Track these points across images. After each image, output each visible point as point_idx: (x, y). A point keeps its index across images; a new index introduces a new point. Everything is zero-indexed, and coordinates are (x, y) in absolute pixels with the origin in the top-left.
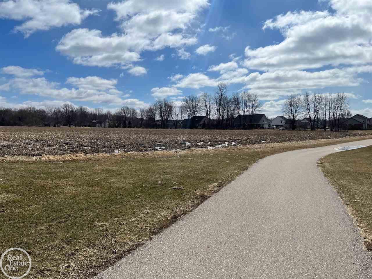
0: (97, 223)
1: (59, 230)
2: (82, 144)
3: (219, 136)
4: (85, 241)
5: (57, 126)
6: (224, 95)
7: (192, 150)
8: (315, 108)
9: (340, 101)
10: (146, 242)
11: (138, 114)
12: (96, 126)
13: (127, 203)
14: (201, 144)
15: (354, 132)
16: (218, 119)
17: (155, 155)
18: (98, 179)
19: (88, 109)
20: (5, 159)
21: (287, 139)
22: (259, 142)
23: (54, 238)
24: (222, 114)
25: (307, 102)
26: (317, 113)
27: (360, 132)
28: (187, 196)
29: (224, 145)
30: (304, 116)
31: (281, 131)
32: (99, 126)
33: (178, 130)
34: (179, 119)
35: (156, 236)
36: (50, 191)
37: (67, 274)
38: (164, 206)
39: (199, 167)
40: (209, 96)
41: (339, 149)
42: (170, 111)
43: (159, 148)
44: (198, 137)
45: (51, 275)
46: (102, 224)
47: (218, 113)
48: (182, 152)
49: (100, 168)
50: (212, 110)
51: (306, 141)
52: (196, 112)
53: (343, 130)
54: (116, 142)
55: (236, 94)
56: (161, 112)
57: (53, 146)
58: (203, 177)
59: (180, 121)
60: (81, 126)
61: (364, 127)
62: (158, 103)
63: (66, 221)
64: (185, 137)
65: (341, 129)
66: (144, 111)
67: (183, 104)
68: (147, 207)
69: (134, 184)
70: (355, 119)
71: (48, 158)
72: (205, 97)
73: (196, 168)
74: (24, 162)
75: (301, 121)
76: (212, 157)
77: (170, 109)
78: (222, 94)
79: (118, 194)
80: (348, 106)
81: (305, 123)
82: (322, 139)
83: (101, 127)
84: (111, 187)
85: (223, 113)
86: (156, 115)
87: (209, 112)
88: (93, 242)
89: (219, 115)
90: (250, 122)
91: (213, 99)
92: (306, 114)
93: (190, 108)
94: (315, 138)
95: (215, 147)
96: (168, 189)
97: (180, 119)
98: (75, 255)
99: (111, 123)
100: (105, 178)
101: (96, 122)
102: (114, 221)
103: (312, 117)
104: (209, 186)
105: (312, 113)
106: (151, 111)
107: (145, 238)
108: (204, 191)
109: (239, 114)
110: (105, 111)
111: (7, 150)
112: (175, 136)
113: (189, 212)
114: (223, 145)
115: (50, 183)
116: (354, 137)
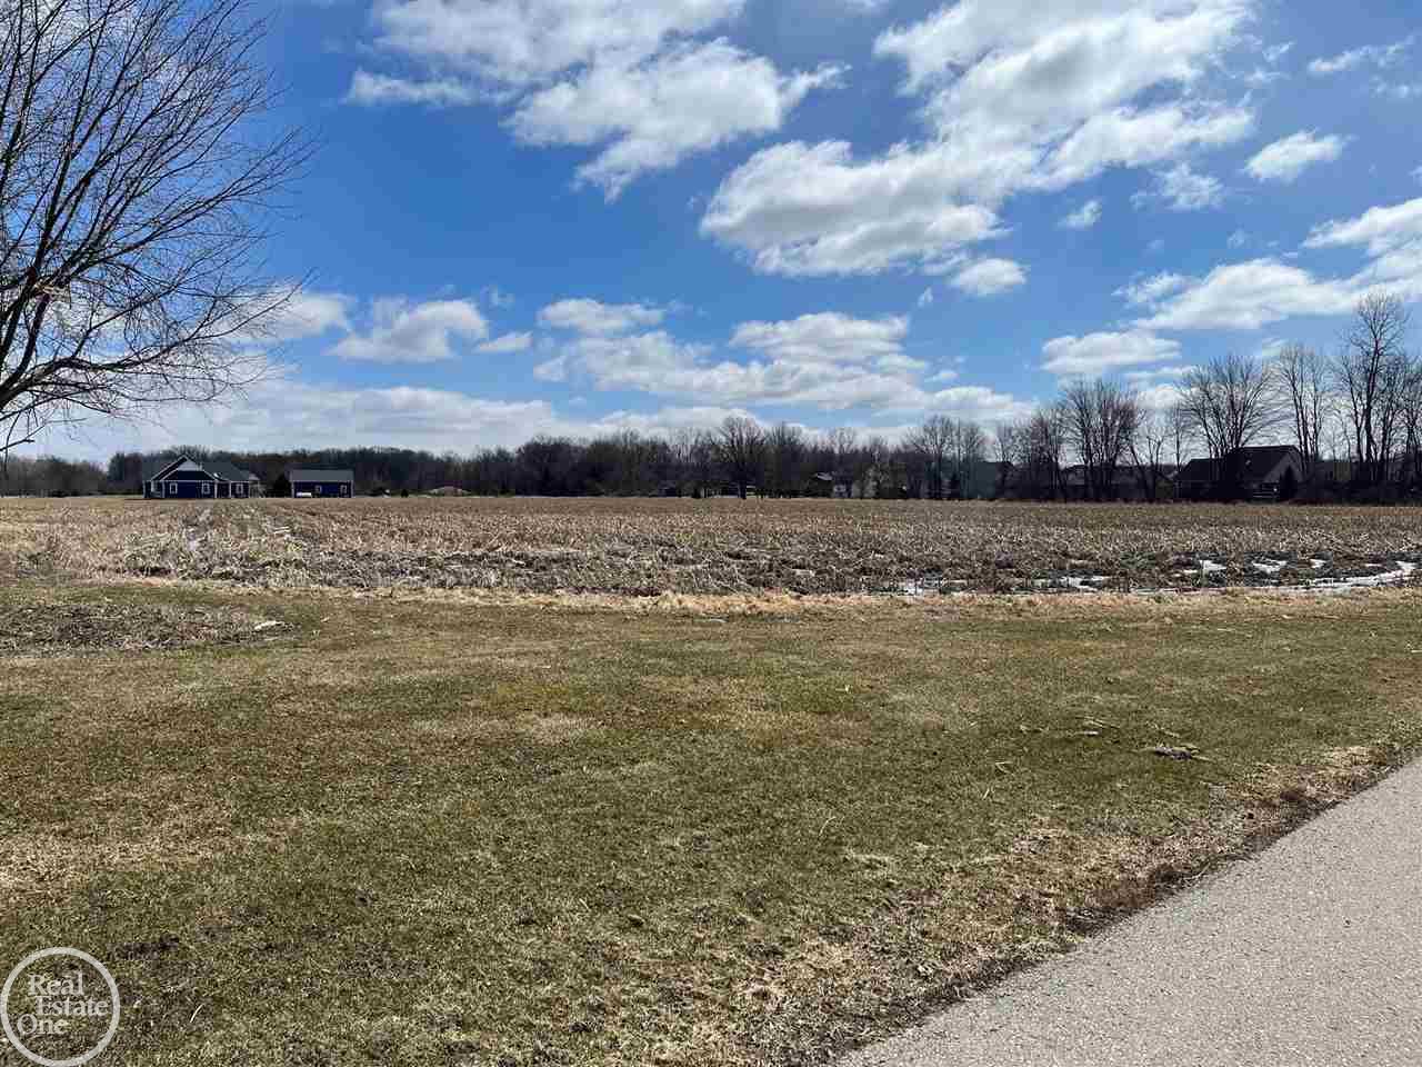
0: (852, 854)
1: (726, 859)
2: (785, 557)
3: (1365, 535)
4: (813, 913)
5: (702, 494)
6: (1391, 350)
7: (1231, 593)
10: (1046, 956)
11: (988, 447)
12: (833, 495)
13: (961, 792)
14: (1277, 568)
16: (1361, 457)
17: (1063, 609)
18: (847, 689)
19: (805, 431)
20: (556, 600)
23: (712, 884)
24: (1378, 434)
28: (1220, 791)
29: (1393, 574)
32: (841, 495)
33: (1163, 506)
34: (1163, 463)
35: (1088, 940)
36: (689, 717)
37: (758, 1022)
38: (1115, 819)
39: (1272, 669)
40: (1312, 357)
42: (1127, 428)
43: (1080, 580)
44: (1257, 539)
45: (707, 1014)
46: (870, 860)
48: (1185, 600)
49: (853, 646)
50: (1327, 417)
52: (1249, 431)
54: (905, 554)
56: (1085, 432)
57: (694, 562)
58: (1292, 714)
59: (1169, 468)
60: (779, 493)
62: (1074, 398)
63: (747, 830)
64: (1196, 539)
66: (1014, 433)
67: (1185, 396)
68: (1043, 814)
69: (984, 719)
71: (680, 602)
72: (1294, 362)
73: (1258, 672)
74: (610, 614)
77: (1124, 419)
78: (1381, 345)
79: (924, 751)
83: (849, 496)
84: (893, 724)
85: (1387, 428)
86: (1065, 447)
87: (1311, 430)
88: (841, 921)
89: (1365, 441)
91: (1335, 370)
93: (1217, 413)
95: (1346, 586)
96: (1129, 752)
97: (1170, 462)
98: (783, 957)
99: (884, 481)
100: (872, 687)
101: (830, 478)
102: (915, 852)
104: (1325, 755)
106: (1043, 433)
107: (1043, 942)
108: (1303, 779)
110: (861, 437)
111: (560, 573)
112: (1149, 535)
113: (1233, 858)
114: (1387, 577)
115: (690, 689)
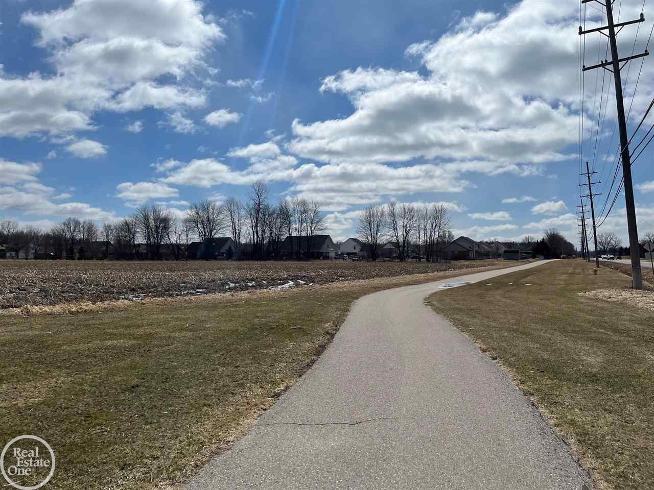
6: (264, 203)
8: (405, 227)
9: (438, 216)
11: (98, 234)
12: (6, 257)
14: (254, 284)
15: (459, 263)
16: (255, 242)
21: (373, 273)
24: (260, 234)
25: (393, 215)
26: (407, 233)
27: (467, 263)
30: (390, 238)
31: (356, 262)
32: (12, 258)
34: (181, 243)
40: (238, 203)
41: (443, 286)
42: (166, 228)
47: (254, 232)
52: (215, 231)
53: (444, 261)
56: (147, 228)
61: (471, 255)
65: (440, 259)
66: (112, 228)
67: (189, 214)
70: (459, 243)
72: (231, 205)
75: (385, 246)
77: (164, 223)
80: (449, 224)
81: (391, 250)
82: (418, 273)
83: (18, 258)
85: (263, 231)
86: (137, 235)
87: (237, 231)
90: (308, 248)
92: (391, 235)
93: (203, 222)
99: (40, 250)
106: (127, 228)
109: (290, 234)
114: (287, 285)
116: (460, 271)
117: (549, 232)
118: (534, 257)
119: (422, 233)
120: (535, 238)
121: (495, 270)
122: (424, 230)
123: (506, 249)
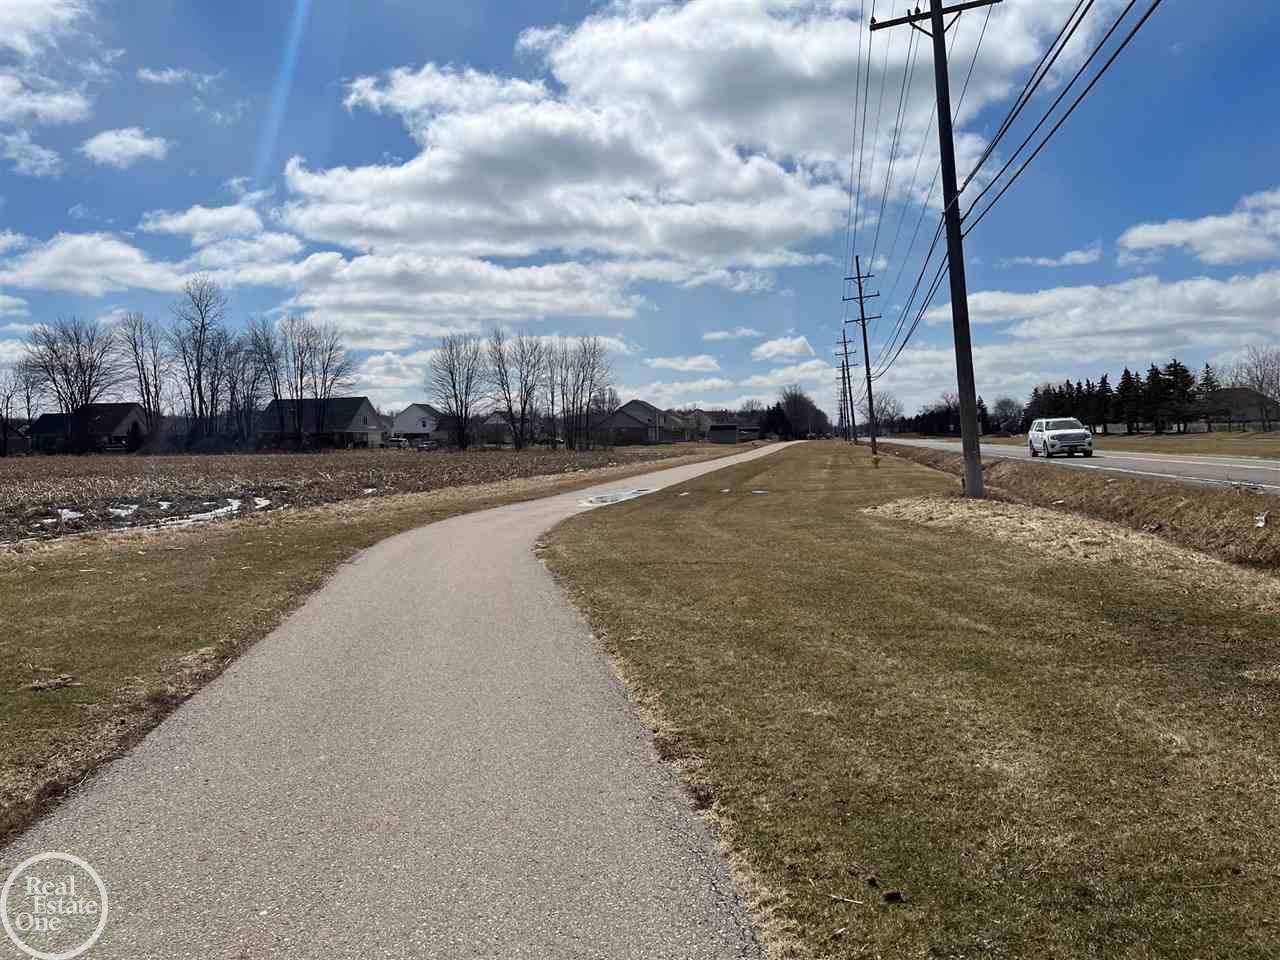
3: (202, 479)
6: (214, 327)
7: (90, 538)
8: (524, 380)
9: (588, 360)
14: (130, 512)
15: (628, 451)
16: (195, 415)
21: (446, 477)
22: (355, 495)
24: (207, 395)
25: (500, 359)
26: (529, 394)
27: (643, 451)
28: (93, 708)
29: (224, 510)
30: (493, 403)
31: (424, 454)
39: (132, 597)
40: (150, 326)
41: (591, 502)
44: (110, 487)
47: (192, 391)
48: (47, 548)
50: (165, 379)
51: (503, 484)
52: (97, 389)
53: (600, 447)
55: (261, 323)
58: (151, 632)
61: (652, 435)
64: (56, 490)
65: (594, 444)
67: (32, 352)
70: (629, 413)
72: (134, 329)
73: (120, 602)
75: (485, 421)
76: (181, 559)
78: (207, 321)
80: (610, 376)
81: (497, 427)
82: (544, 474)
85: (214, 391)
87: (152, 389)
89: (197, 400)
90: (319, 424)
91: (170, 339)
92: (497, 397)
93: (65, 370)
94: (526, 474)
95: (189, 522)
97: (22, 417)
103: (517, 407)
104: (181, 659)
105: (514, 394)
108: (164, 682)
109: (276, 396)
112: (5, 488)
113: (110, 760)
116: (628, 466)
117: (788, 391)
118: (762, 438)
119: (558, 392)
120: (763, 402)
121: (695, 462)
122: (563, 385)
123: (715, 424)
